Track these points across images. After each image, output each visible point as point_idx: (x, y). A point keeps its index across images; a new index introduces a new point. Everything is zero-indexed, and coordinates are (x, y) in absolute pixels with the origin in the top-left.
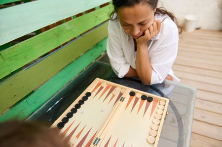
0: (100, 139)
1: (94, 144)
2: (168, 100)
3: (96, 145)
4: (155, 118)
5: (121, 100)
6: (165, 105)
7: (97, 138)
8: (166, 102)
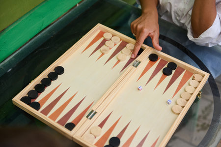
0: (96, 113)
1: (87, 117)
2: (207, 75)
3: (90, 119)
4: (181, 97)
5: (133, 65)
6: (200, 82)
7: (92, 111)
8: (203, 76)
